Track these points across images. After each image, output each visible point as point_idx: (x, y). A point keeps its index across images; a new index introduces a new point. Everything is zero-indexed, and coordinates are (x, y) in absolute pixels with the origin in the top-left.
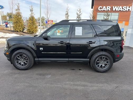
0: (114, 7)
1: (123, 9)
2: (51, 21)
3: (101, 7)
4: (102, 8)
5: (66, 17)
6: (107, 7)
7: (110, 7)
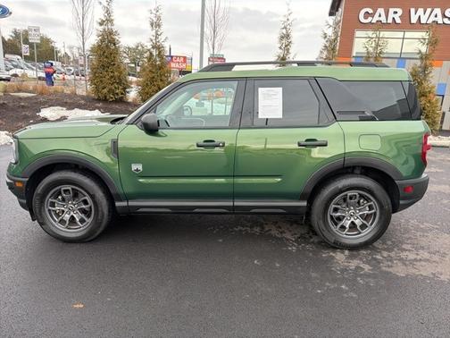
0: (413, 10)
1: (444, 16)
2: (182, 59)
3: (371, 11)
4: (372, 15)
5: (280, 48)
6: (391, 10)
7: (400, 12)
